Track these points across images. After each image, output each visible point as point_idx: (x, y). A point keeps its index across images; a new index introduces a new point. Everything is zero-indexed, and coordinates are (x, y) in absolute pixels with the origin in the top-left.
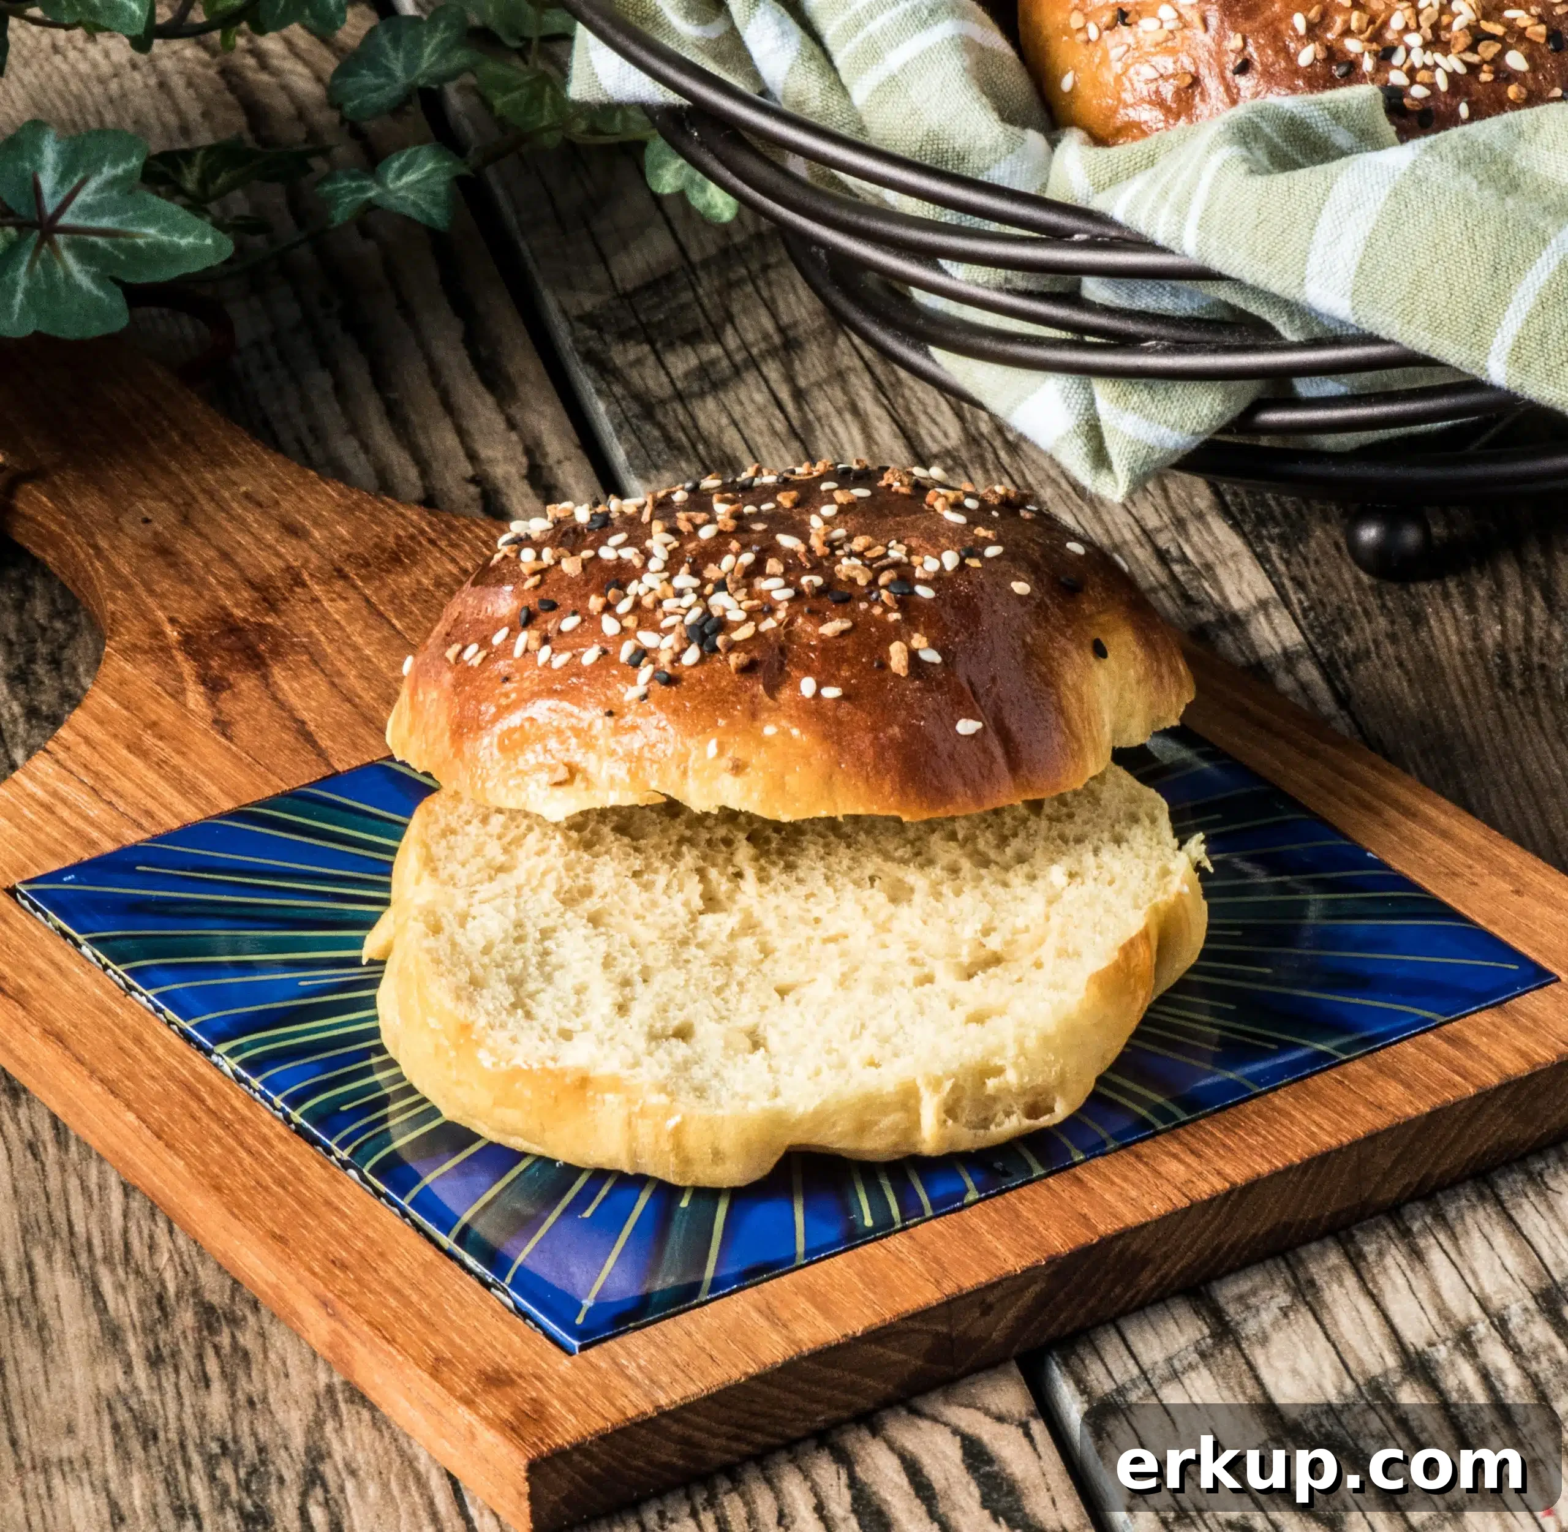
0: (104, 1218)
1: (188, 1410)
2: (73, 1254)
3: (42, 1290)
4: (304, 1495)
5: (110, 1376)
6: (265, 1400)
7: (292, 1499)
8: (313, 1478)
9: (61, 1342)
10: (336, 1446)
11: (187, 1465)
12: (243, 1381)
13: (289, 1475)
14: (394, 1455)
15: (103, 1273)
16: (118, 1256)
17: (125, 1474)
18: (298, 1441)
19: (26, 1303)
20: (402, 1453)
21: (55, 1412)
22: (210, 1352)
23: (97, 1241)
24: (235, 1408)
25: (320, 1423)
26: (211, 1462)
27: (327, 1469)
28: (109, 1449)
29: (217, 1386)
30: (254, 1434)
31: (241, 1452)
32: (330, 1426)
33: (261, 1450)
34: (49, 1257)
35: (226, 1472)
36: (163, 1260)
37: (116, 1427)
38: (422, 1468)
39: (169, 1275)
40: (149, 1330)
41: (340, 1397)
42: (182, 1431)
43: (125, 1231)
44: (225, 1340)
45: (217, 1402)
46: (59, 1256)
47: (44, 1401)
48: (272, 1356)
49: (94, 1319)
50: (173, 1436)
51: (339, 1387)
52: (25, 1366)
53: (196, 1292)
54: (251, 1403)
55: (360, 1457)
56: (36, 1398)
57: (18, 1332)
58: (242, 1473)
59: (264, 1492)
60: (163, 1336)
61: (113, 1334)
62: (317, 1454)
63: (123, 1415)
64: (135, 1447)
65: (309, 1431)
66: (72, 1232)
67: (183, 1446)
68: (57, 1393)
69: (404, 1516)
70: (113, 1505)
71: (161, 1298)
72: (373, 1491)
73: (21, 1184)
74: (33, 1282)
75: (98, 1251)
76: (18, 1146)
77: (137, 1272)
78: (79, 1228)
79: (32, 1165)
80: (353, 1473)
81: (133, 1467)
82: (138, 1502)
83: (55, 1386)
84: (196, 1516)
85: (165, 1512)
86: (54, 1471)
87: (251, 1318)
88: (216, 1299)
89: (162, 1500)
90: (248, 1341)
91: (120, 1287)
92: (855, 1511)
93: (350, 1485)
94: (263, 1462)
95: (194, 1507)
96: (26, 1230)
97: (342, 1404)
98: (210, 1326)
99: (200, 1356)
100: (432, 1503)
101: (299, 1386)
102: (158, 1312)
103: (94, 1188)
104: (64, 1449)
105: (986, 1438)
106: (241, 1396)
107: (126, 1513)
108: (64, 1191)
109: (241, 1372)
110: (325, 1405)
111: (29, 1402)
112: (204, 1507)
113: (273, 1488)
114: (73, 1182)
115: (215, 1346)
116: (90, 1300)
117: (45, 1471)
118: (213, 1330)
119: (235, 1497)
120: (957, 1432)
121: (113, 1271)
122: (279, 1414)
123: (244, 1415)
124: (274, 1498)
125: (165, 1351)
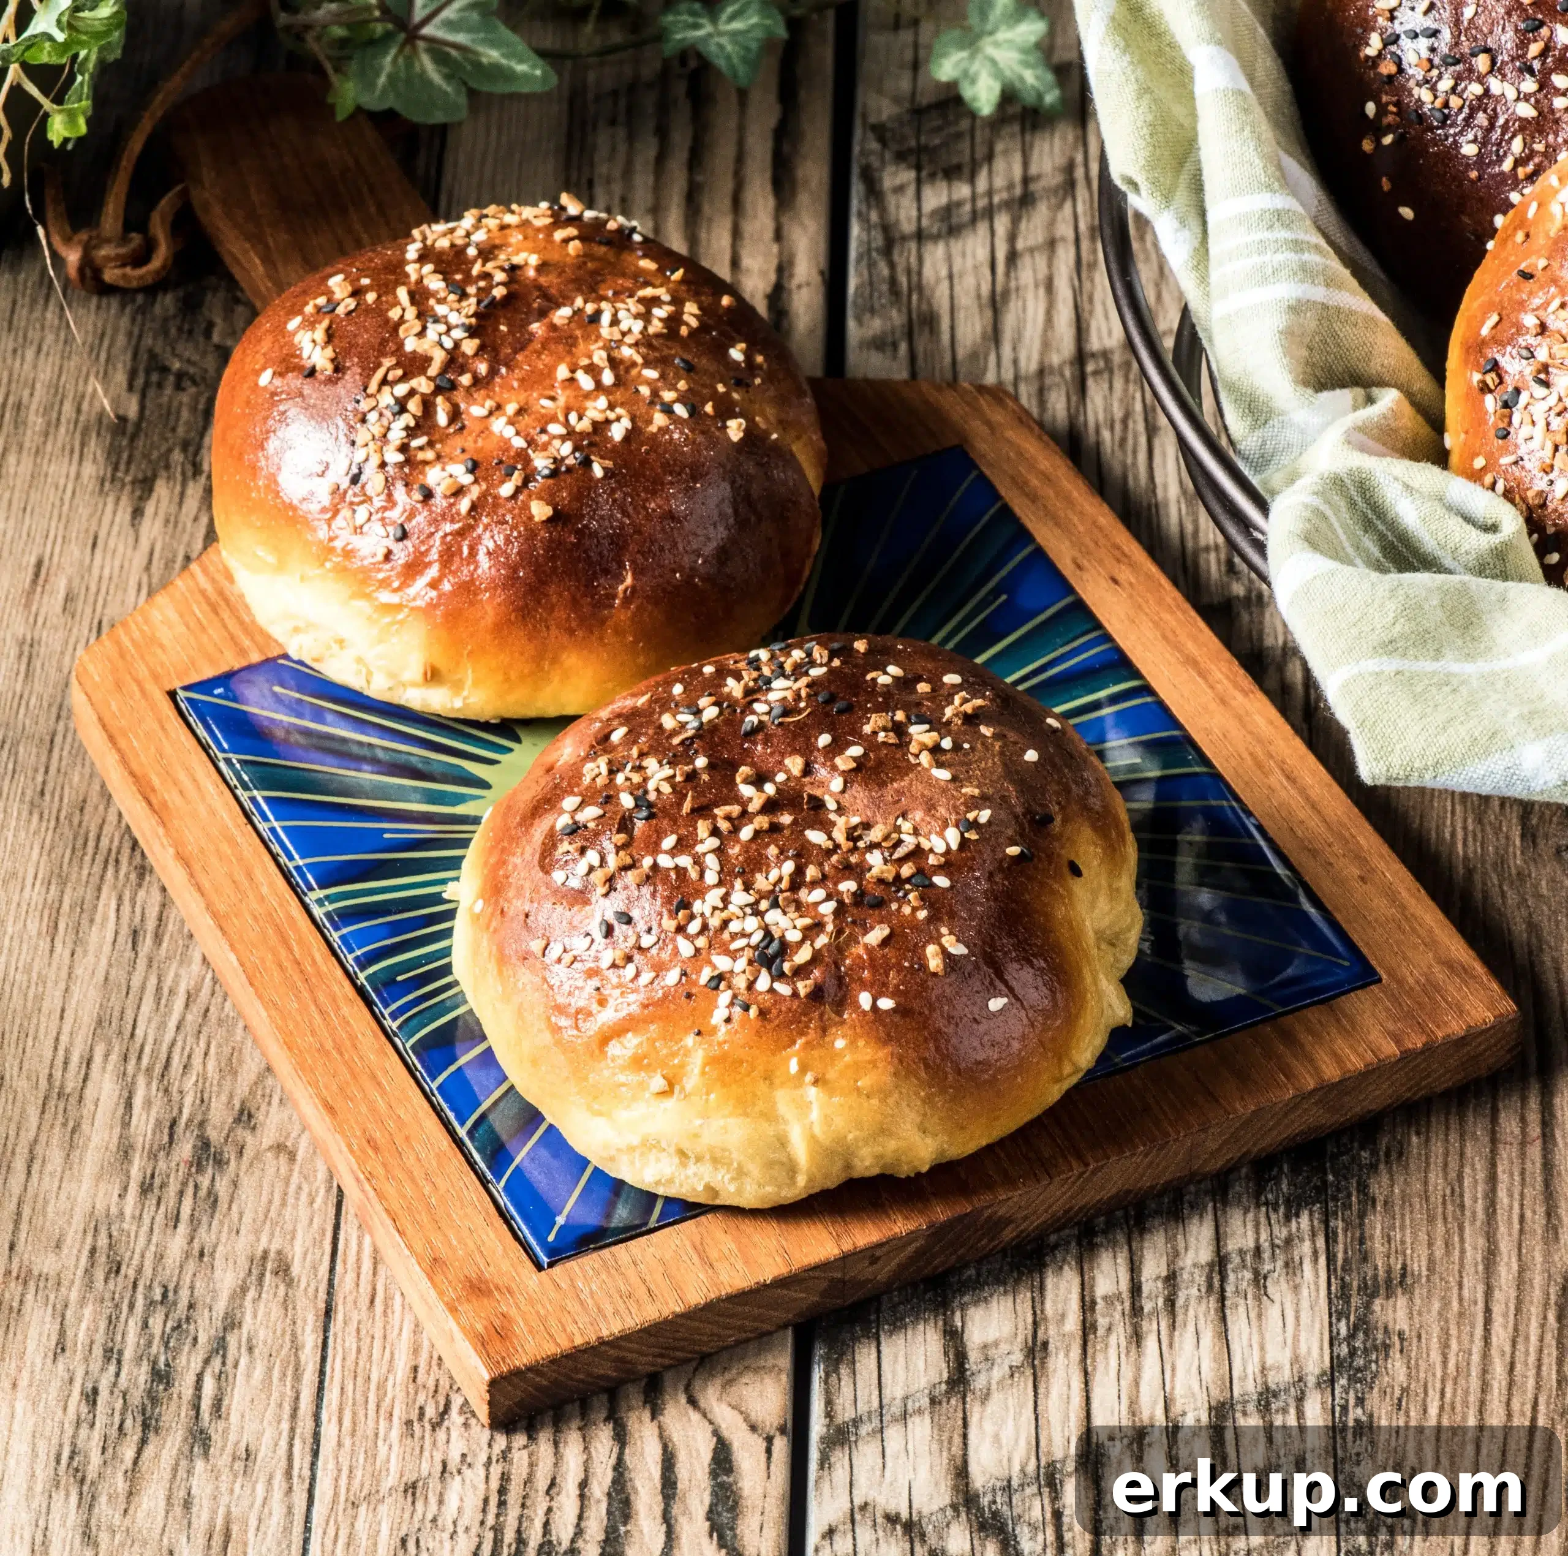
0: (163, 1025)
1: (153, 1248)
2: (125, 1059)
3: (90, 1093)
4: (207, 1361)
5: (106, 1196)
6: (212, 1254)
7: (196, 1364)
8: (220, 1346)
9: (86, 1147)
10: (248, 1318)
11: (132, 1306)
12: (202, 1231)
13: (202, 1338)
14: (288, 1338)
15: (141, 1081)
16: (158, 1069)
17: (82, 1302)
18: (221, 1306)
19: (73, 1100)
20: (294, 1335)
21: (53, 1223)
22: (190, 1191)
23: (148, 1049)
24: (187, 1255)
25: (244, 1290)
26: (151, 1304)
27: (232, 1340)
28: (80, 1272)
29: (183, 1228)
30: (192, 1288)
31: (175, 1303)
32: (252, 1293)
33: (191, 1306)
34: (107, 1056)
35: (156, 1323)
36: (190, 1082)
37: (93, 1251)
38: (303, 1358)
39: (188, 1100)
40: (153, 1156)
41: (269, 1266)
42: (139, 1271)
43: (173, 1044)
44: (205, 1181)
45: (177, 1244)
46: (114, 1057)
47: (50, 1209)
48: (234, 1207)
49: (117, 1131)
50: (131, 1273)
51: (272, 1255)
52: (49, 1168)
53: (202, 1124)
54: (202, 1254)
55: (262, 1334)
56: (46, 1202)
57: (57, 1130)
58: (169, 1324)
59: (177, 1351)
60: (162, 1165)
61: (125, 1152)
62: (231, 1323)
63: (103, 1241)
64: (99, 1274)
65: (233, 1297)
66: (132, 1035)
67: (135, 1285)
68: (63, 1204)
69: (273, 1404)
70: (62, 1333)
71: (173, 1123)
72: (258, 1373)
73: (113, 972)
74: (85, 1080)
75: (145, 1061)
76: (125, 931)
77: (166, 1091)
78: (139, 1032)
79: (129, 954)
80: (250, 1349)
81: (91, 1297)
82: (81, 1335)
83: (63, 1195)
84: (119, 1362)
85: (98, 1351)
86: (32, 1284)
87: (233, 1163)
88: (214, 1135)
89: (100, 1338)
90: (222, 1187)
91: (148, 1103)
92: (609, 1495)
93: (243, 1362)
94: (188, 1319)
95: (120, 1353)
96: (100, 1022)
97: (268, 1274)
98: (199, 1164)
99: (181, 1193)
100: (297, 1398)
101: (243, 1246)
102: (166, 1139)
103: (166, 991)
104: (47, 1264)
105: (736, 1446)
106: (196, 1245)
107: (69, 1344)
108: (143, 988)
109: (205, 1220)
110: (255, 1272)
111: (39, 1207)
112: (128, 1354)
113: (186, 1348)
114: (153, 981)
115: (196, 1186)
116: (121, 1110)
117: (25, 1283)
118: (200, 1169)
119: (154, 1350)
120: (716, 1433)
121: (149, 1084)
122: (218, 1273)
123: (191, 1266)
124: (182, 1360)
125: (157, 1181)
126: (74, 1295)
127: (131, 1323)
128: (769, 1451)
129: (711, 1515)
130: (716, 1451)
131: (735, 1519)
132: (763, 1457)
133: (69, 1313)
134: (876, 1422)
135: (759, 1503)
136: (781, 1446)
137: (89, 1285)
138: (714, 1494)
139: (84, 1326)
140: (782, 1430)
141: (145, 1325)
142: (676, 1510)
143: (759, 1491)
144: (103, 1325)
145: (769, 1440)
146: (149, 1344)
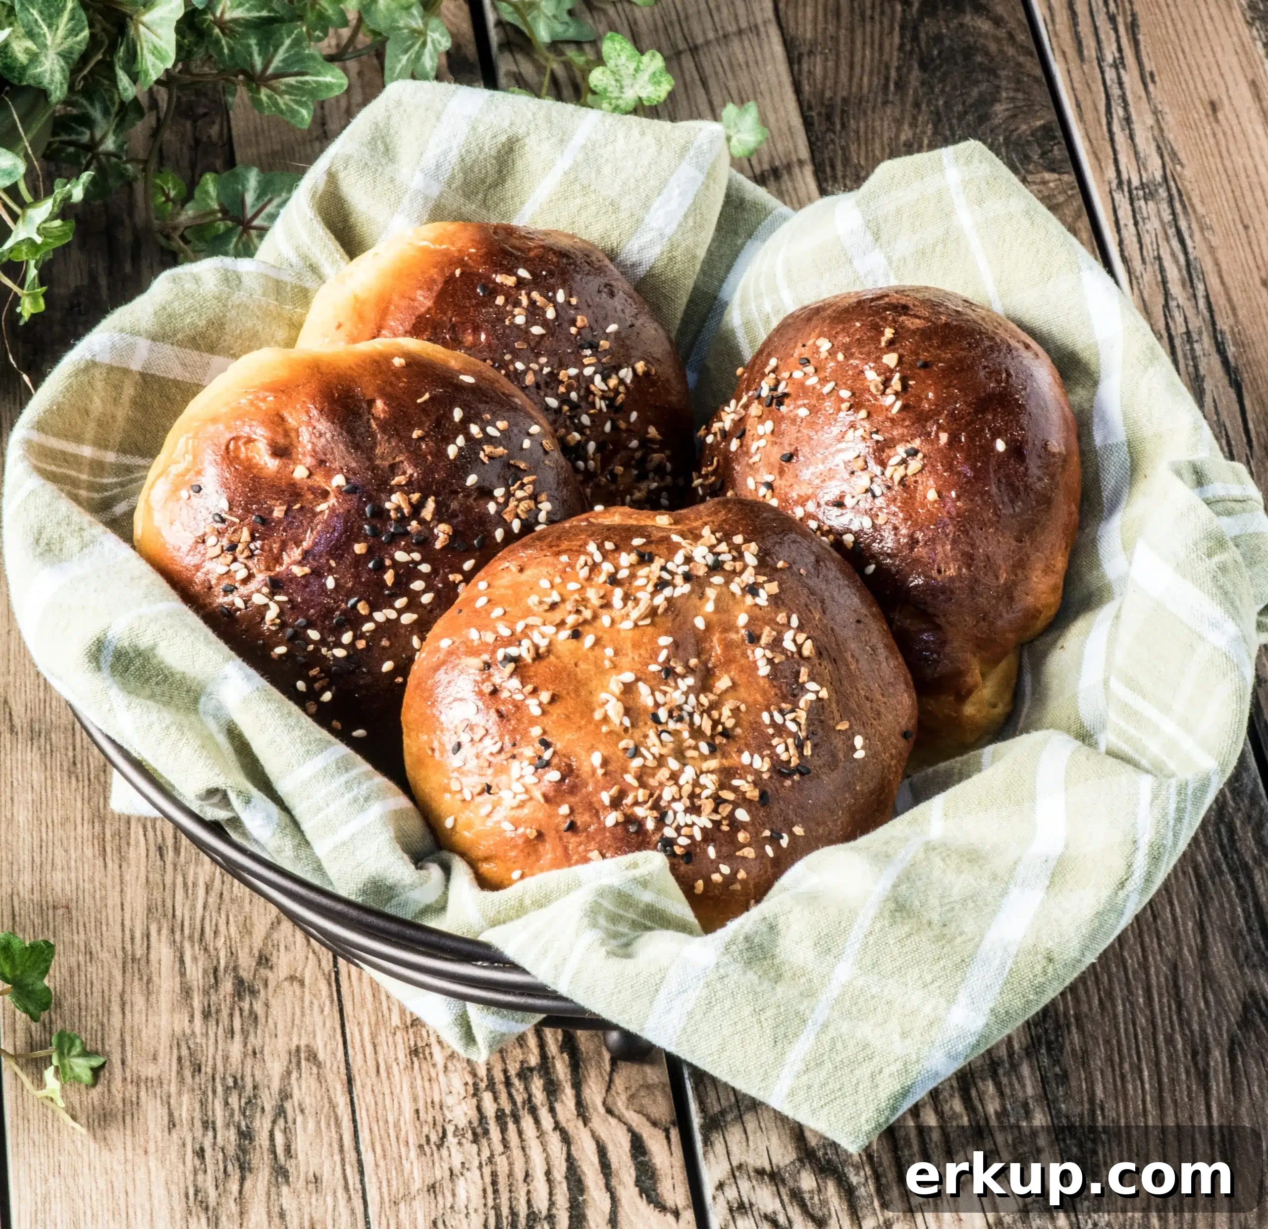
0: (193, 907)
1: (220, 1053)
2: (173, 931)
3: (153, 956)
4: (274, 1122)
5: (181, 1023)
6: (262, 1052)
7: (267, 1125)
8: (281, 1111)
9: (158, 993)
10: (296, 1092)
11: (214, 1092)
12: (252, 1037)
13: (268, 1108)
14: (326, 1101)
15: (187, 945)
16: (197, 936)
17: (180, 1093)
18: (276, 1085)
19: (143, 962)
20: (330, 1099)
21: (148, 1044)
22: (237, 1013)
23: (186, 924)
24: (245, 1055)
25: (289, 1073)
26: (227, 1090)
27: (288, 1106)
28: (174, 1074)
29: (238, 1037)
30: (253, 1076)
31: (244, 1087)
32: (294, 1075)
33: (255, 1087)
34: (159, 931)
35: (234, 1100)
36: (220, 942)
37: (180, 1059)
38: (339, 1113)
39: (222, 954)
40: (206, 993)
41: (303, 1055)
42: (214, 1068)
43: (203, 919)
44: (246, 1006)
45: (236, 1048)
46: (165, 931)
47: (144, 1034)
48: (270, 1021)
49: (178, 979)
50: (209, 1070)
51: (303, 1048)
52: (137, 1008)
53: (235, 969)
54: (255, 1053)
55: (307, 1100)
56: (140, 1031)
57: (136, 982)
58: (243, 1101)
59: (252, 1117)
60: (214, 998)
61: (186, 992)
62: (285, 1095)
63: (185, 1052)
64: (187, 1074)
65: (282, 1079)
66: (174, 916)
67: (214, 1079)
68: (151, 1031)
69: (325, 1146)
70: (171, 1114)
71: (216, 970)
72: (311, 1125)
73: (151, 876)
74: (148, 948)
75: (187, 932)
76: (153, 849)
77: (206, 949)
78: (178, 913)
79: (159, 863)
80: (302, 1111)
81: (185, 1089)
82: (184, 1115)
83: (150, 1025)
84: (214, 1129)
85: (198, 1124)
86: (142, 1085)
87: (262, 992)
88: (244, 975)
89: (197, 1115)
90: (259, 1008)
91: (195, 959)
92: (566, 1178)
93: (299, 1119)
94: (255, 1096)
95: (214, 1123)
96: (149, 910)
97: (303, 1062)
98: (239, 995)
99: (231, 1015)
100: (341, 1139)
101: (281, 1044)
102: (212, 981)
103: (190, 884)
104: (150, 1071)
105: (645, 1136)
106: (250, 1047)
107: (177, 1122)
108: (174, 884)
109: (252, 1030)
110: (294, 1060)
111: (136, 1034)
112: (219, 1124)
113: (258, 1115)
114: (180, 879)
115: (241, 1010)
116: (177, 966)
117: (138, 1085)
118: (241, 998)
119: (236, 1118)
120: (630, 1130)
121: (193, 946)
122: (269, 1064)
123: (249, 1061)
124: (257, 1124)
125: (213, 1009)
126: (173, 1089)
127: (217, 1102)
128: (668, 1138)
129: (638, 1182)
130: (632, 1141)
131: (655, 1183)
132: (665, 1142)
133: (172, 1101)
134: (736, 1112)
135: (669, 1171)
136: (674, 1134)
137: (182, 1080)
138: (637, 1169)
139: (184, 1108)
140: (673, 1124)
141: (227, 1103)
142: (614, 1182)
143: (667, 1163)
144: (197, 1106)
145: (667, 1131)
146: (232, 1115)
